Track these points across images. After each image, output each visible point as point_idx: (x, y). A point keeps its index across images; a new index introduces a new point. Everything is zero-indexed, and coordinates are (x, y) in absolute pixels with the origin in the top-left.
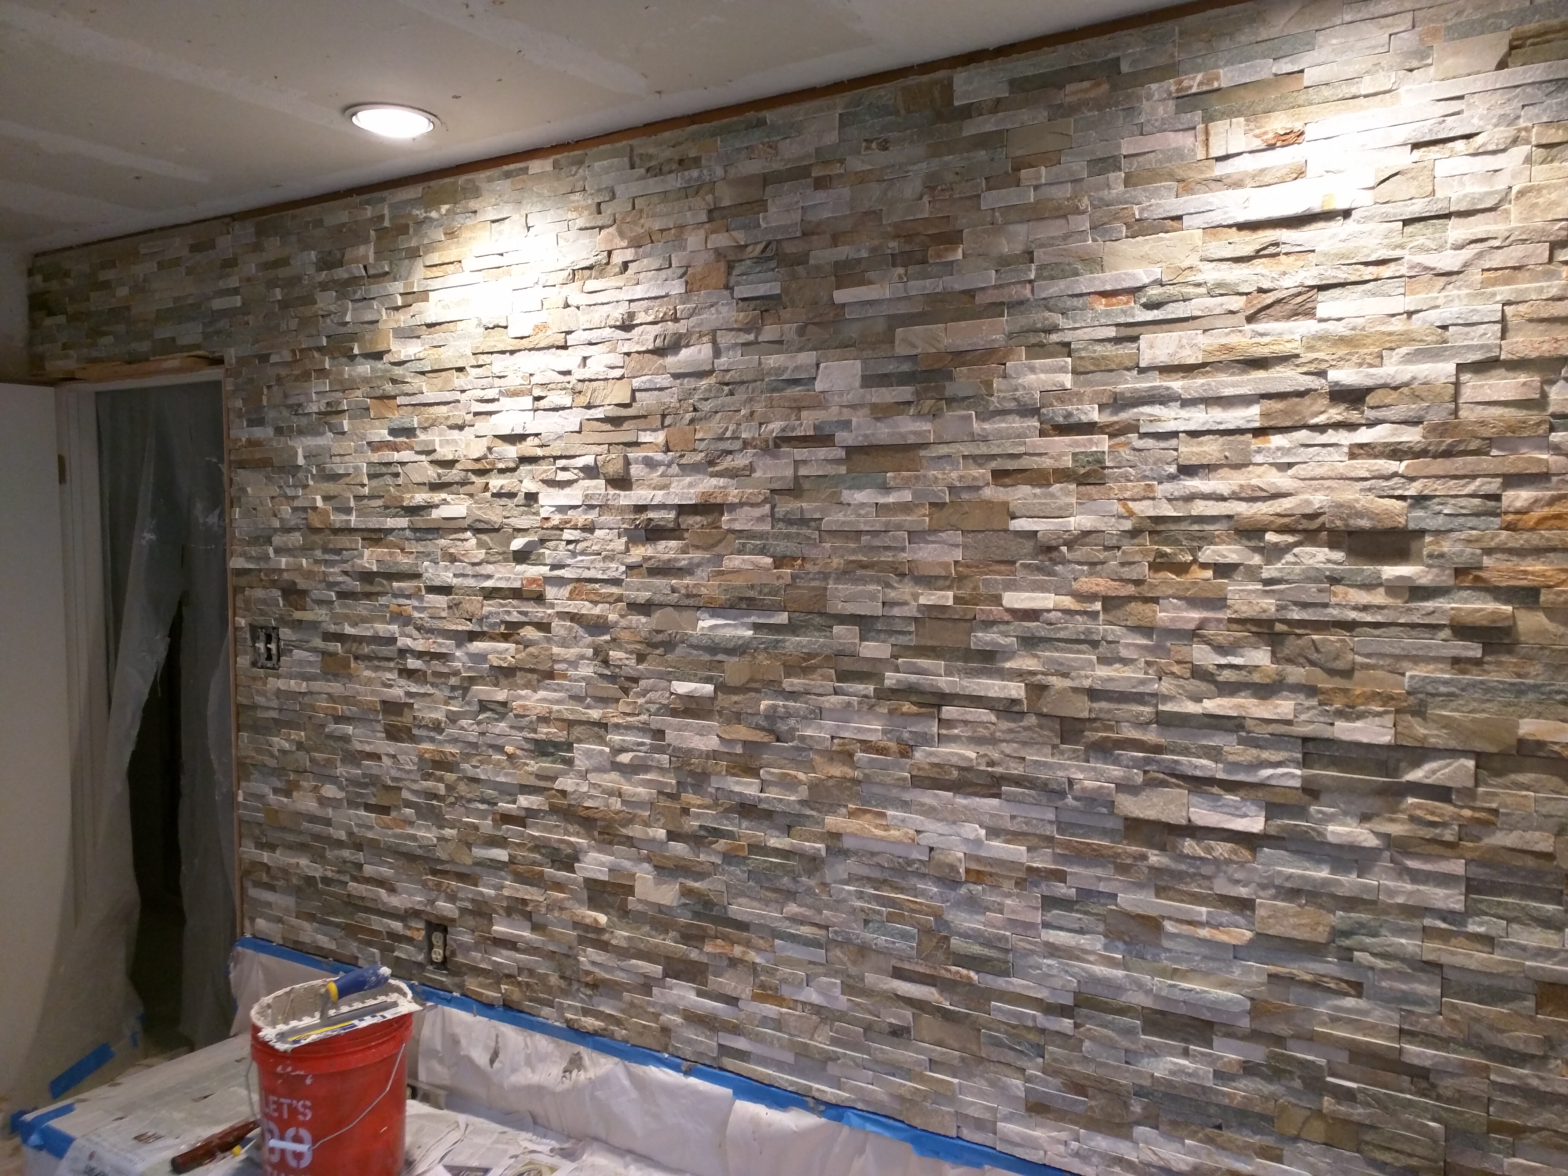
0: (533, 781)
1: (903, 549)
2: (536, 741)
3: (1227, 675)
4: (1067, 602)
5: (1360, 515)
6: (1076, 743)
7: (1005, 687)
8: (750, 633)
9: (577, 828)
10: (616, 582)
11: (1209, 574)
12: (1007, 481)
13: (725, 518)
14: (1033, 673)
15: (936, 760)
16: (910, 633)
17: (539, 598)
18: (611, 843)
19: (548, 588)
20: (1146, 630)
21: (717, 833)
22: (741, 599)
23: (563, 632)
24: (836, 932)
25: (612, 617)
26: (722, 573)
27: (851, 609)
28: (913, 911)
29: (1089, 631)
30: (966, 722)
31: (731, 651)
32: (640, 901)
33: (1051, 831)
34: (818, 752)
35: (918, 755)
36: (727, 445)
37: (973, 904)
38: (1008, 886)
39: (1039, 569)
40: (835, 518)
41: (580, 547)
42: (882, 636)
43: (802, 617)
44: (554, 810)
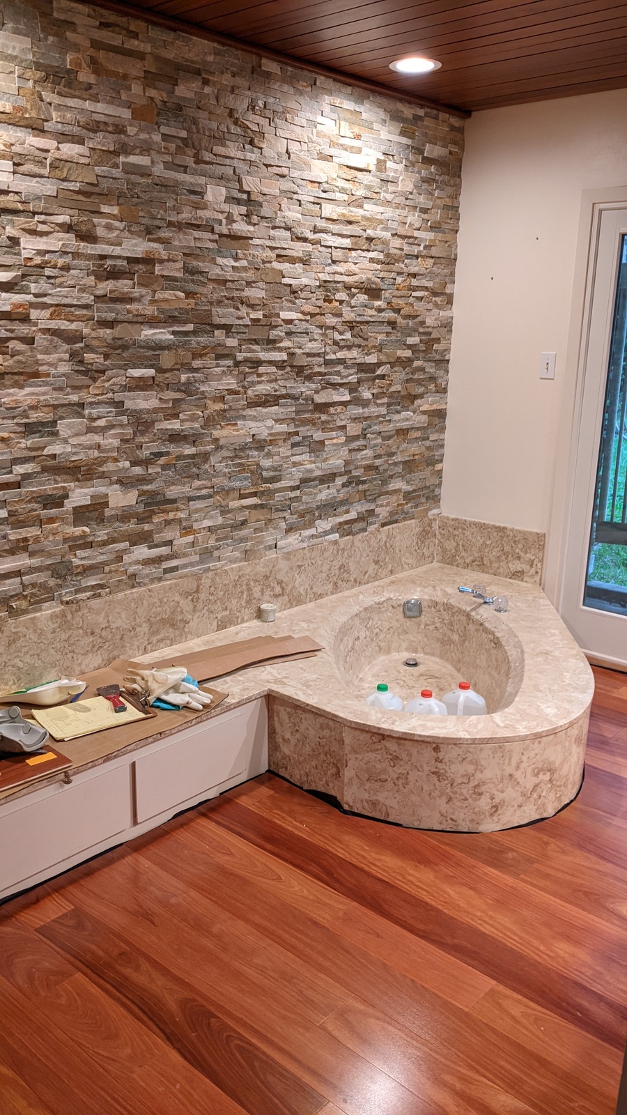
0: (26, 453)
1: (243, 290)
2: (26, 425)
3: (342, 343)
4: (300, 316)
5: (373, 283)
6: (301, 376)
7: (280, 356)
8: (172, 337)
9: (65, 477)
10: (86, 307)
11: (338, 303)
12: (281, 260)
13: (157, 268)
14: (289, 348)
15: (257, 393)
16: (245, 333)
17: (25, 319)
18: (91, 479)
19: (32, 311)
20: (321, 327)
21: (159, 455)
22: (170, 317)
23: (45, 343)
24: (217, 488)
25: (86, 331)
26: (156, 301)
27: (223, 321)
28: (249, 465)
29: (306, 329)
30: (267, 373)
31: (163, 348)
32: (112, 509)
33: (293, 415)
34: (210, 399)
35: (249, 392)
36: (157, 223)
37: (269, 455)
38: (281, 443)
39: (290, 301)
40: (215, 272)
41: (58, 281)
42: (235, 335)
43: (200, 326)
44: (45, 470)
